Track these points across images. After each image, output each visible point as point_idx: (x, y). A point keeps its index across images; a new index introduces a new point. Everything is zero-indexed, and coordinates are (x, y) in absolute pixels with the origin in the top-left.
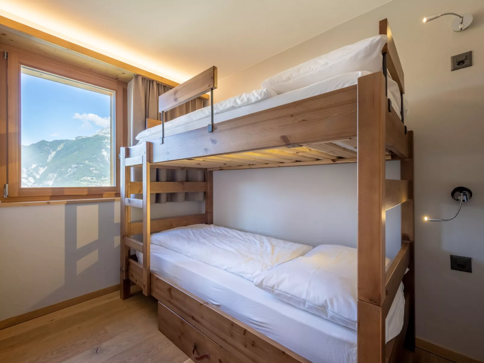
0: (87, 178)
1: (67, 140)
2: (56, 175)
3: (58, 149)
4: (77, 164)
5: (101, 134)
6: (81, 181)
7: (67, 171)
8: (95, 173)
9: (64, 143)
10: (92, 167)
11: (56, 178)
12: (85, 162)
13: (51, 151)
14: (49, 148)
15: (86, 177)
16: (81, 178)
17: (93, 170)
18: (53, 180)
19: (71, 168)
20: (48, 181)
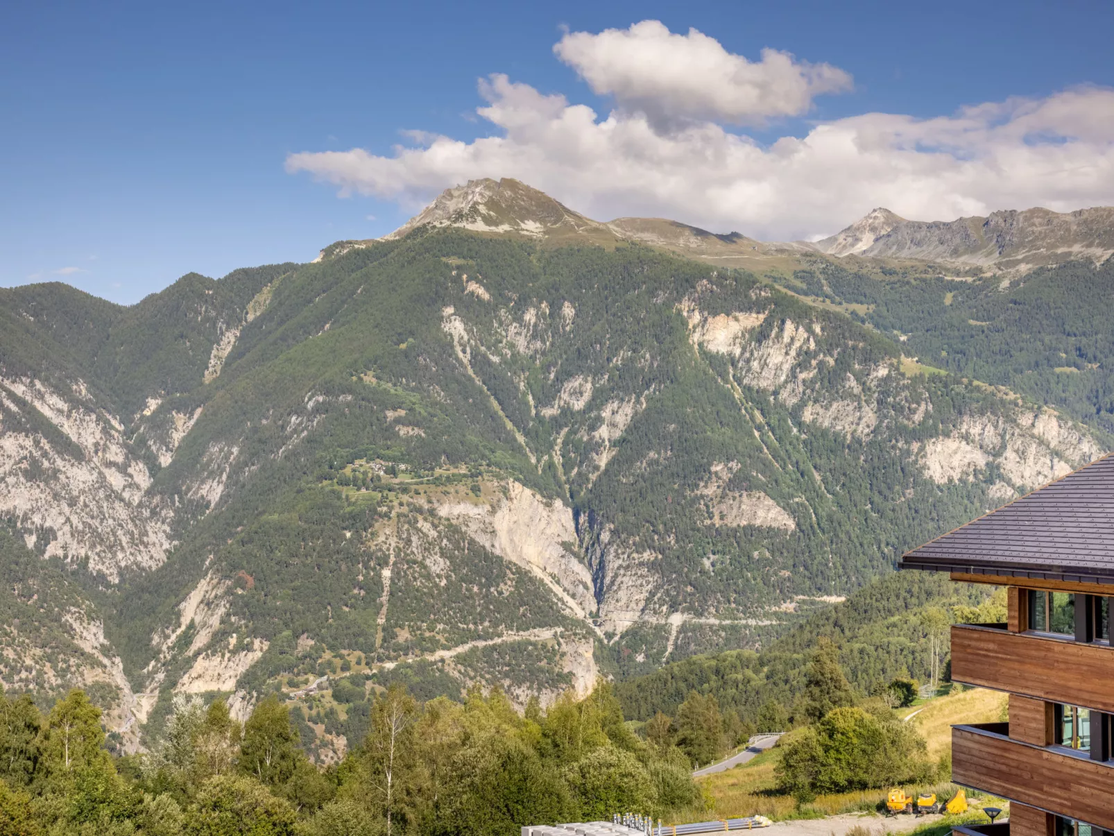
0: (372, 464)
1: (289, 267)
2: (235, 450)
3: (251, 317)
4: (327, 393)
5: (437, 224)
6: (340, 483)
7: (283, 428)
8: (408, 440)
9: (276, 283)
10: (395, 409)
11: (237, 469)
12: (361, 379)
13: (221, 325)
14: (213, 314)
15: (363, 462)
16: (343, 468)
17: (398, 421)
18: (224, 477)
19: (300, 410)
20: (203, 482)
